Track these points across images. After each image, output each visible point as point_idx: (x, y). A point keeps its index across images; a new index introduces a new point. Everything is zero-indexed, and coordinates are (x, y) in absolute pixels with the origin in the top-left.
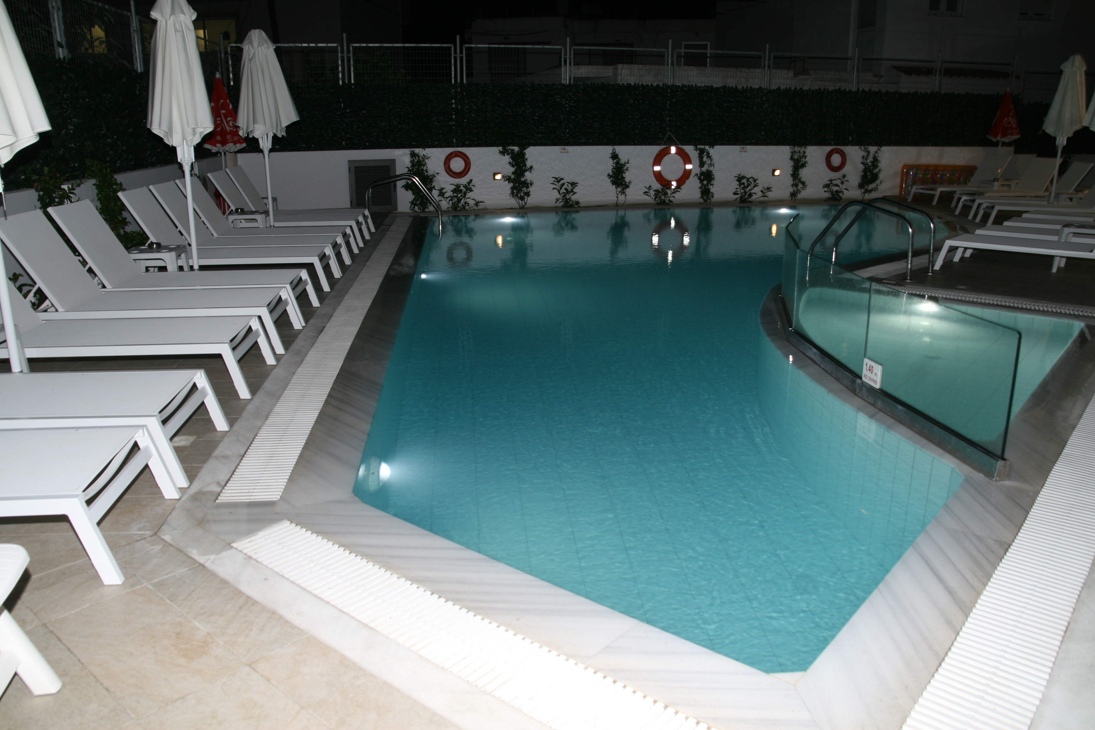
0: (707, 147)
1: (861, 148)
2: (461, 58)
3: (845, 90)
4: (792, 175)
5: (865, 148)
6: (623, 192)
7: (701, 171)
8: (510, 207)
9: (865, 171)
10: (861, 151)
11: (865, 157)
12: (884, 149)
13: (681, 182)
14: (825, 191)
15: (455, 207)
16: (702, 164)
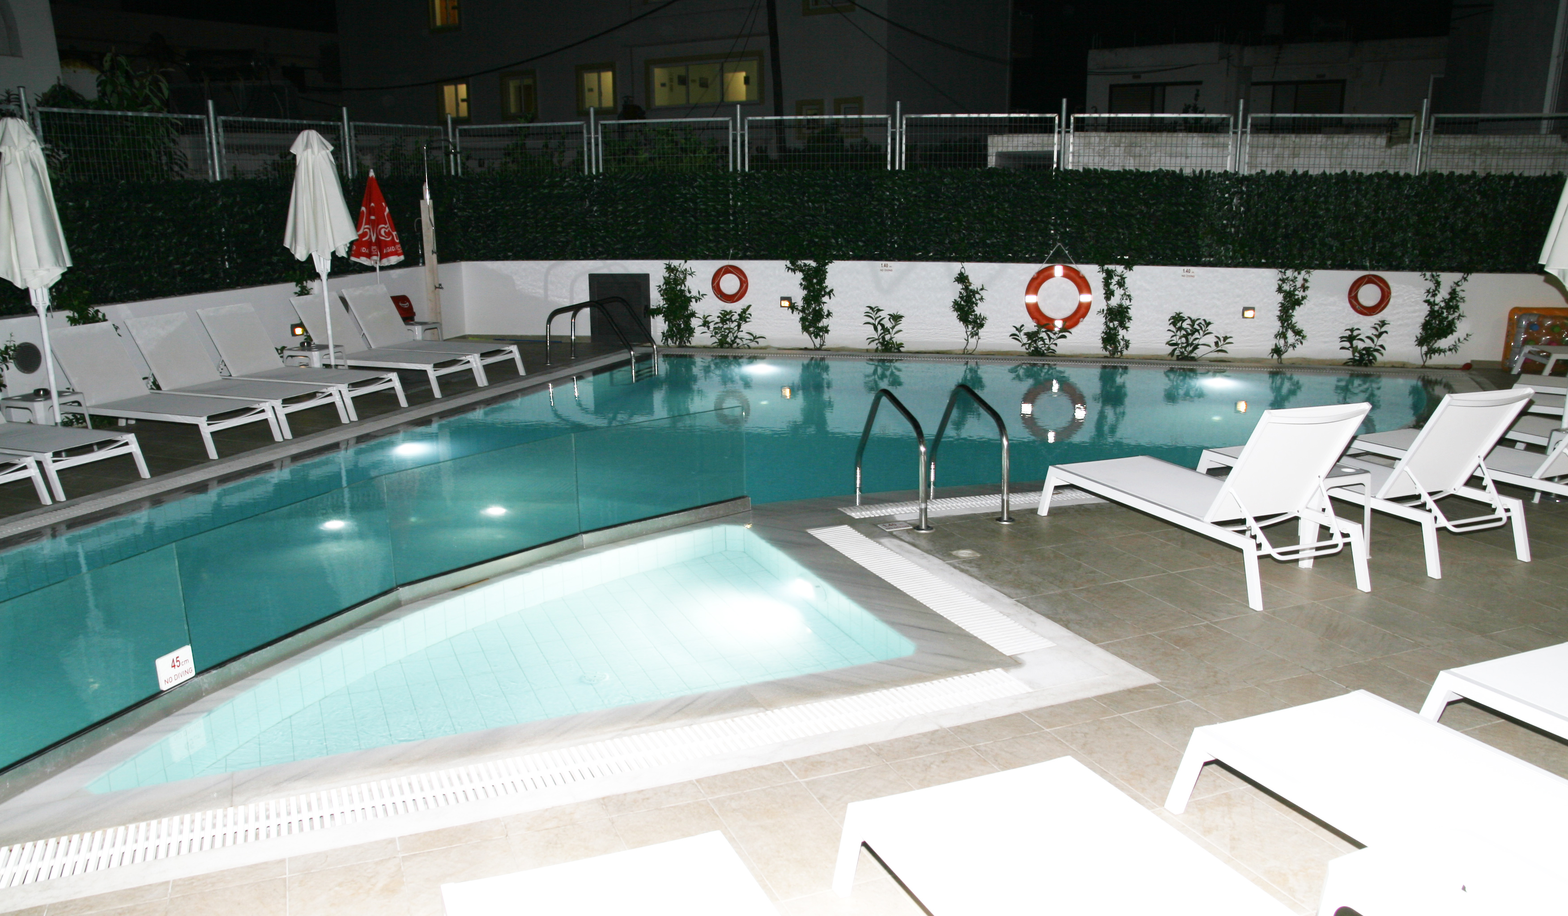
0: (1119, 269)
1: (1425, 275)
2: (743, 136)
3: (1397, 174)
4: (1280, 318)
5: (1433, 276)
6: (975, 334)
7: (1108, 305)
8: (803, 347)
9: (1432, 314)
10: (1426, 280)
11: (1431, 291)
12: (1474, 277)
13: (1071, 322)
14: (1342, 348)
15: (722, 343)
16: (1109, 294)
